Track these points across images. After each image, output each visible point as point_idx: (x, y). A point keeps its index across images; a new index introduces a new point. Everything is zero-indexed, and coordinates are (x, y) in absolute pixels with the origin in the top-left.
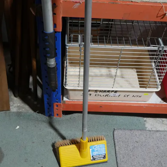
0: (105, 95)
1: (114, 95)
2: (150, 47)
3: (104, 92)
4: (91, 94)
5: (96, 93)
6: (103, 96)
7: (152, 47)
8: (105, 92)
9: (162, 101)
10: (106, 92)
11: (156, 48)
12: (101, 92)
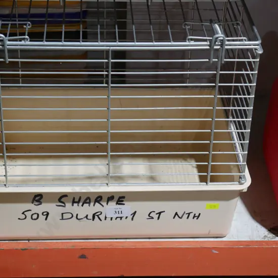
0: (90, 217)
1: (117, 215)
2: (187, 43)
3: (84, 202)
4: (48, 214)
5: (62, 210)
6: (87, 217)
7: (192, 43)
8: (89, 203)
9: (271, 235)
10: (92, 204)
11: (204, 45)
12: (78, 202)
